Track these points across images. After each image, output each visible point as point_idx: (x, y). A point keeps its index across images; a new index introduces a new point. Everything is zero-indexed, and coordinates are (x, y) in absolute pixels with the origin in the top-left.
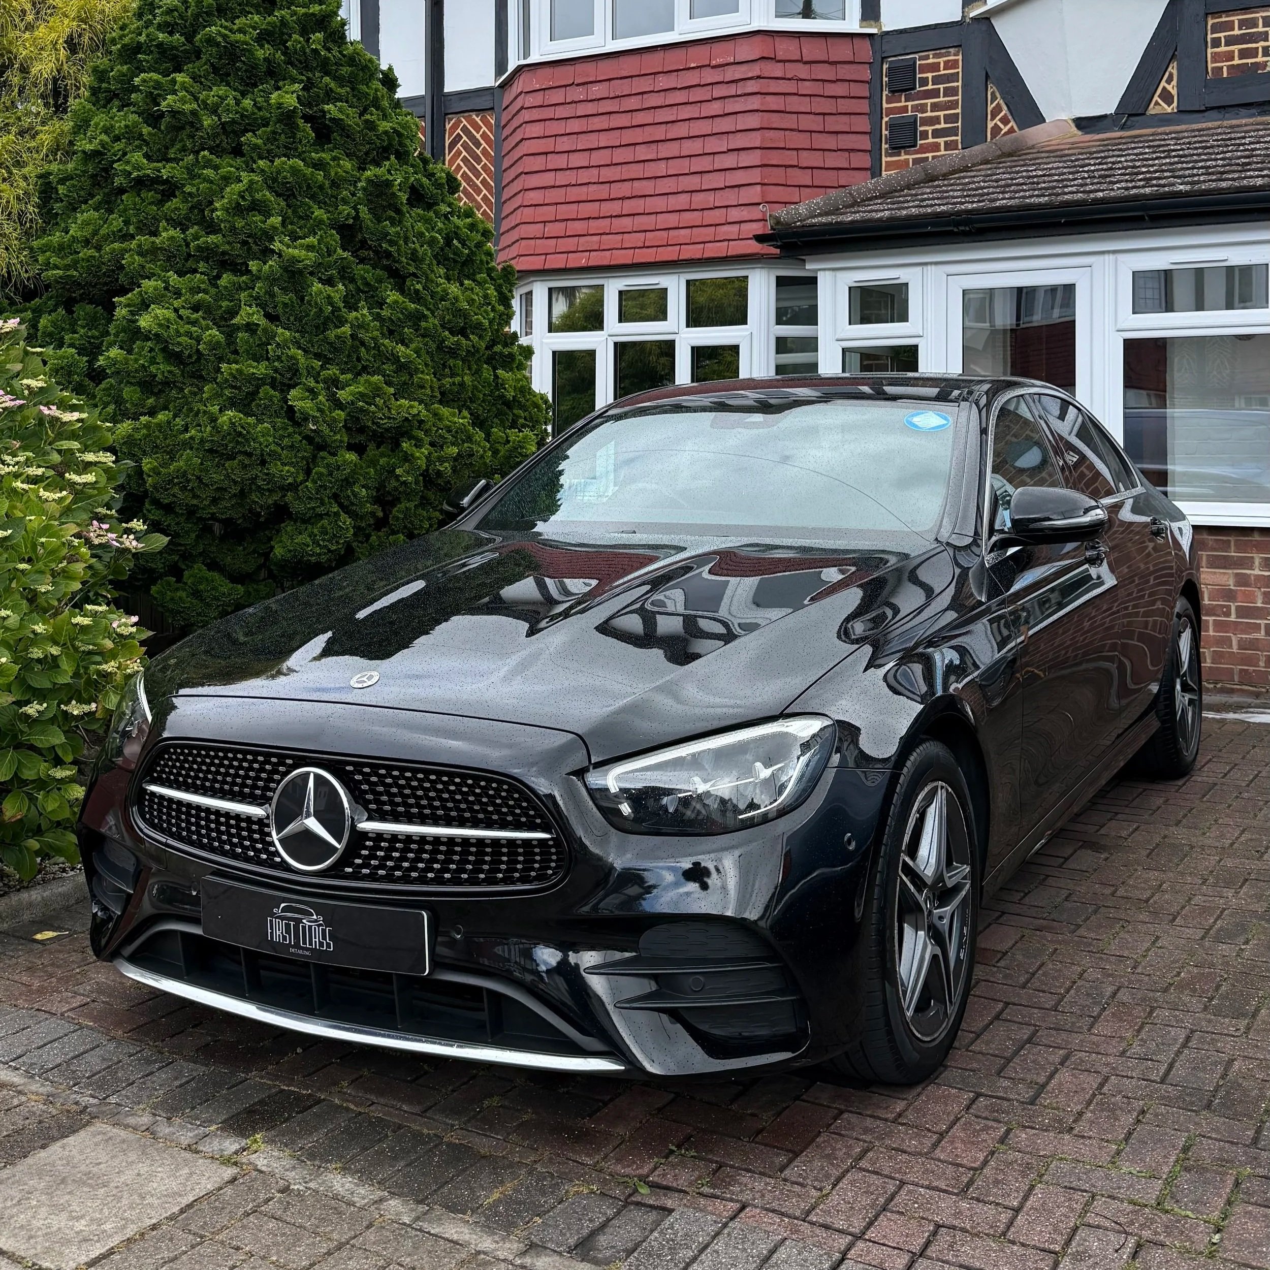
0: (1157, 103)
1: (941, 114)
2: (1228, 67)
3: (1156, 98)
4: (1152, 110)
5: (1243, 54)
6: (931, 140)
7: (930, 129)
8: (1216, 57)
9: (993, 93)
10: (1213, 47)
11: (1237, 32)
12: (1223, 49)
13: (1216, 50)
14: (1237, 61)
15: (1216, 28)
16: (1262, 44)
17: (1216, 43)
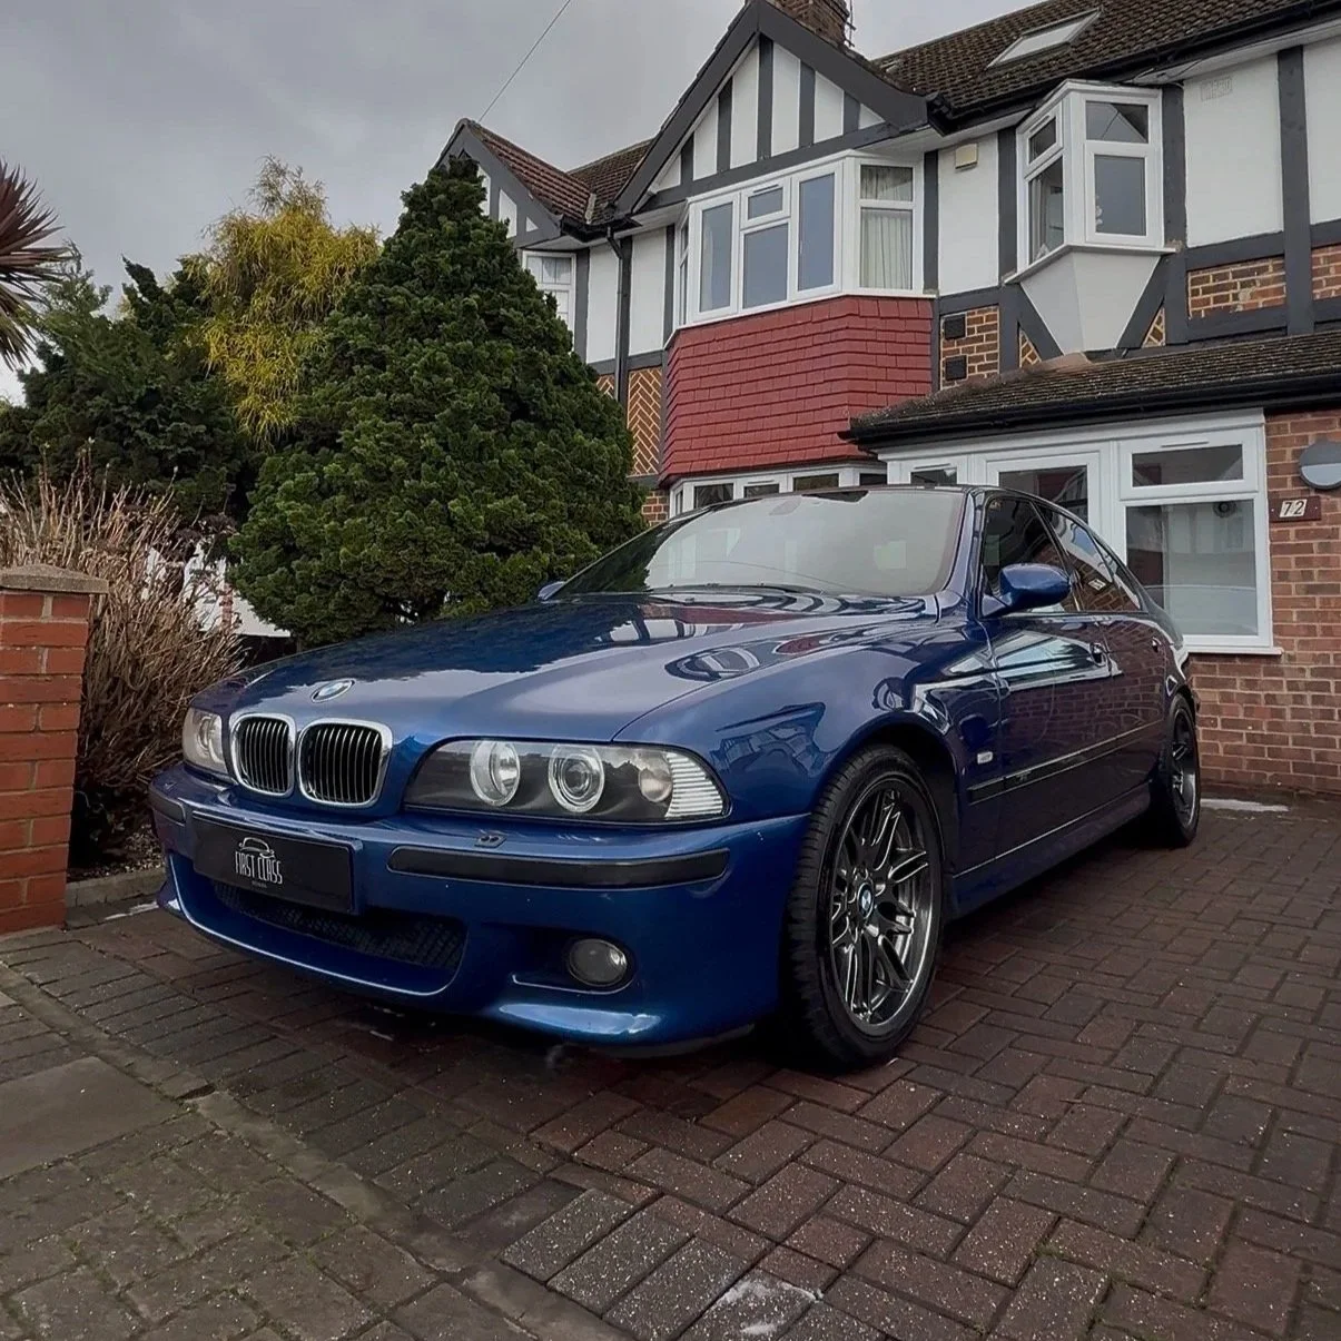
0: (1149, 339)
1: (985, 354)
2: (1206, 310)
3: (1149, 335)
4: (1146, 344)
5: (1216, 300)
6: (977, 373)
7: (976, 365)
8: (1195, 304)
9: (1023, 337)
10: (1193, 296)
11: (1211, 284)
12: (1200, 297)
13: (1195, 298)
14: (1212, 306)
15: (1194, 282)
16: (1233, 291)
17: (1195, 293)
